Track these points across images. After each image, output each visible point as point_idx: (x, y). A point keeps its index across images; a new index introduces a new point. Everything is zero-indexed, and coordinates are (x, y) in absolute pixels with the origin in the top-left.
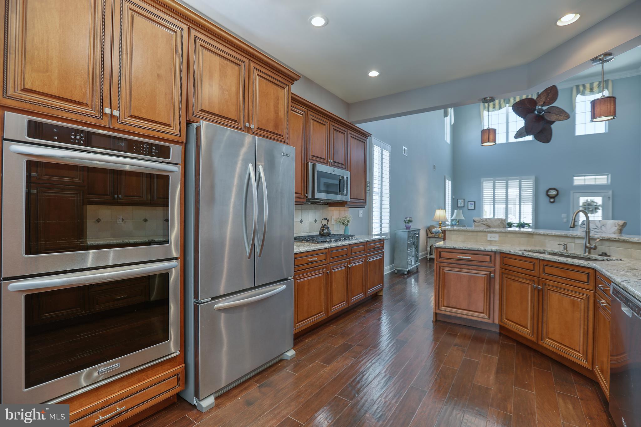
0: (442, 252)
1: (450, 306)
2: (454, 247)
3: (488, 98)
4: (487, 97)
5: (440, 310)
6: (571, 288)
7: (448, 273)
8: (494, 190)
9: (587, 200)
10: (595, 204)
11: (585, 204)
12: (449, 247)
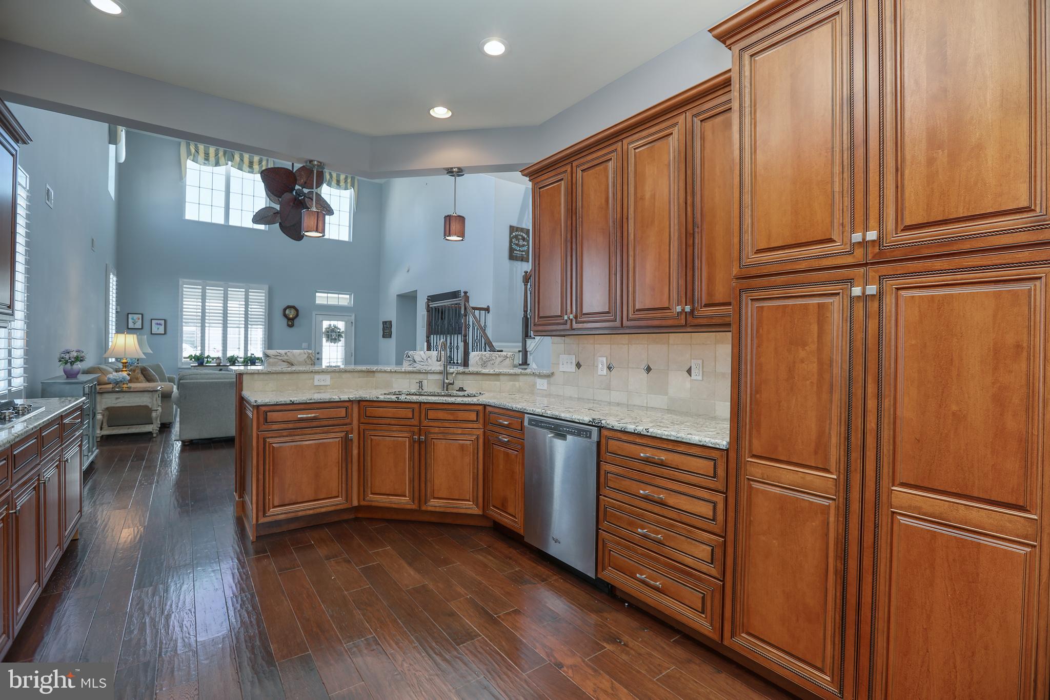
0: (268, 413)
1: (286, 503)
2: (291, 401)
3: (316, 163)
4: (315, 161)
5: (266, 516)
6: (460, 431)
7: (280, 447)
8: (204, 302)
9: (330, 325)
10: (338, 330)
11: (328, 330)
12: (283, 402)
